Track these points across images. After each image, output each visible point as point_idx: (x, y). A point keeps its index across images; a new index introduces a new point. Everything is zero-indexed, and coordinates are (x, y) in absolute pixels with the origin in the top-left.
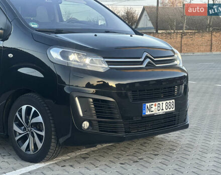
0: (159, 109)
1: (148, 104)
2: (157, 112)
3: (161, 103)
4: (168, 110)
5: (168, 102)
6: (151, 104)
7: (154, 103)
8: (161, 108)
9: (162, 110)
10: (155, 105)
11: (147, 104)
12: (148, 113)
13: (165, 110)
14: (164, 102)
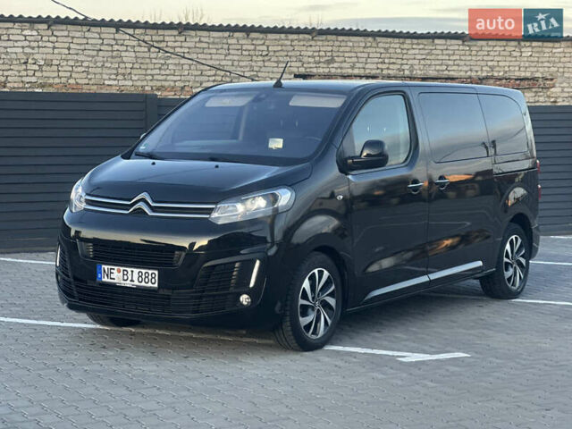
0: (125, 278)
1: (106, 267)
2: (122, 282)
3: (129, 270)
4: (143, 284)
5: (144, 271)
6: (110, 267)
7: (116, 268)
8: (130, 278)
9: (132, 281)
10: (119, 271)
11: (103, 266)
12: (105, 279)
13: (136, 283)
14: (136, 271)
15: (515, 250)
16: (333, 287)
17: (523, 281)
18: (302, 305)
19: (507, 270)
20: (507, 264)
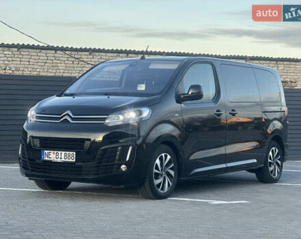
0: (57, 157)
1: (46, 152)
2: (56, 159)
3: (59, 152)
4: (67, 160)
5: (67, 153)
7: (52, 152)
9: (61, 158)
10: (54, 153)
12: (46, 158)
13: (63, 159)
14: (63, 153)
15: (275, 156)
16: (173, 165)
17: (280, 173)
18: (155, 173)
19: (270, 166)
20: (270, 163)
